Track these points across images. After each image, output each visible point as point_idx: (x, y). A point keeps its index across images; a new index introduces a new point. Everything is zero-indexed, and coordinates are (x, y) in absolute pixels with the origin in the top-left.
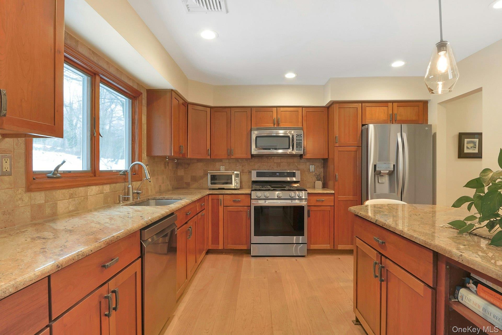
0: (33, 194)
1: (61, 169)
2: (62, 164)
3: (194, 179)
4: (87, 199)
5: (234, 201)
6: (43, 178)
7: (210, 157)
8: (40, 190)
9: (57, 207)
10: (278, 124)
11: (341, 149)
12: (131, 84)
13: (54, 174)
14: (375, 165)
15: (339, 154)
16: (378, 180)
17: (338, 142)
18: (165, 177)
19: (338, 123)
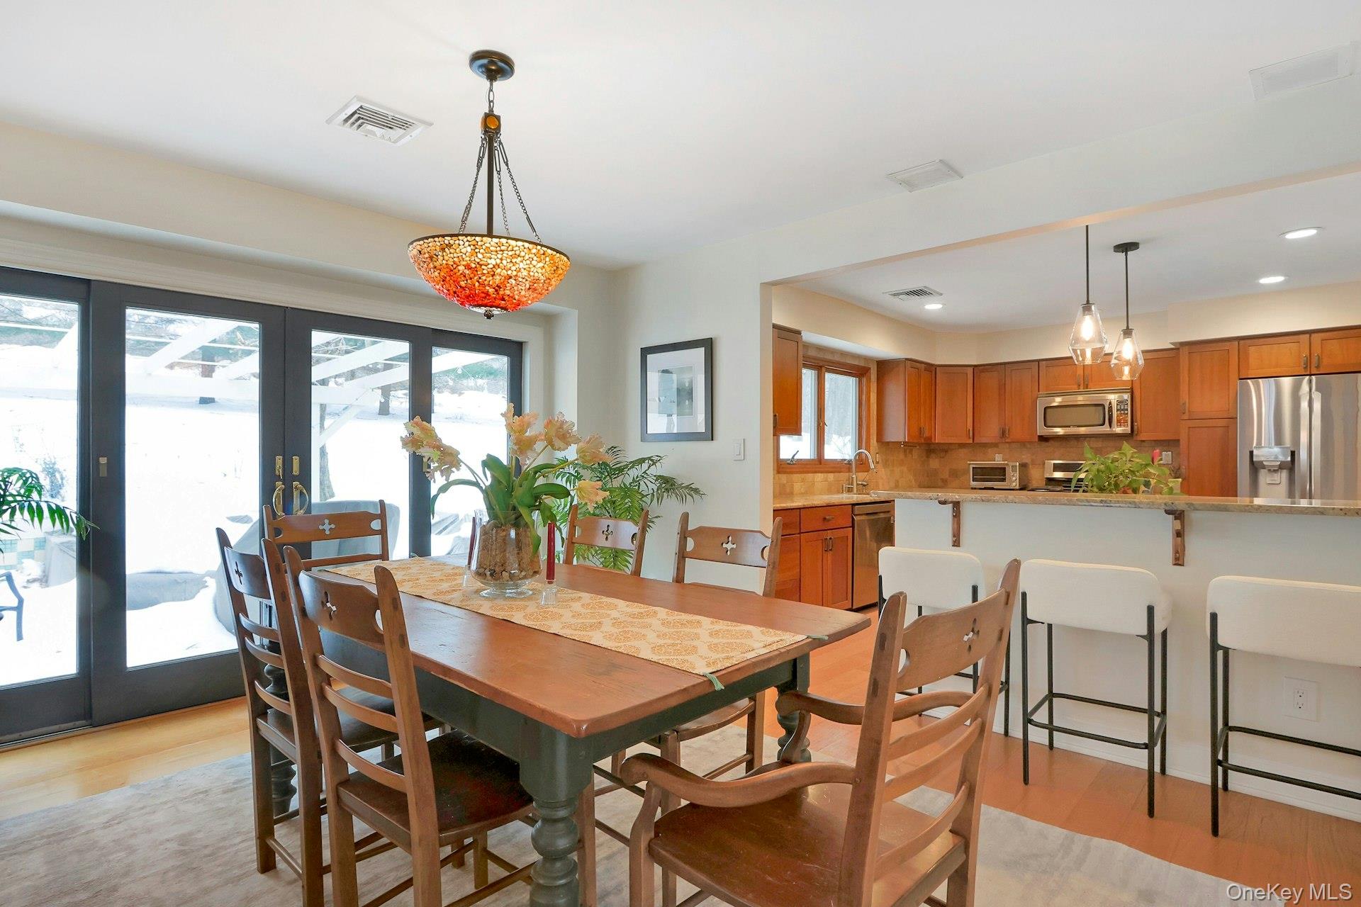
0: (780, 475)
1: (795, 458)
2: (797, 454)
4: (814, 483)
6: (787, 464)
7: (973, 440)
8: (785, 474)
10: (1085, 386)
11: (1192, 423)
13: (792, 461)
14: (1251, 453)
15: (1189, 432)
16: (1264, 477)
17: (1187, 411)
18: (905, 469)
19: (1187, 379)
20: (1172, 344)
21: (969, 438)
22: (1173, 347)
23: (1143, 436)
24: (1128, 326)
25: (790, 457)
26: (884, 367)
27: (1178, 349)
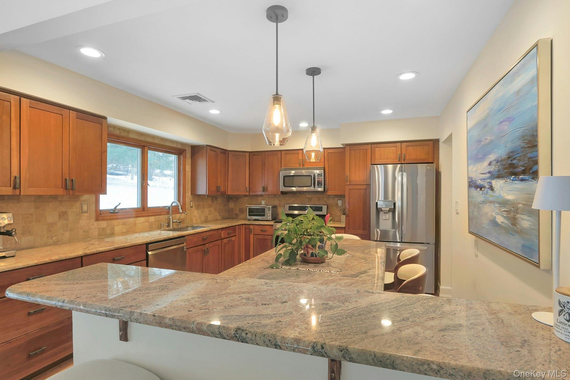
0: (99, 222)
1: (118, 208)
2: (119, 205)
3: (242, 211)
4: (136, 225)
5: (262, 231)
6: (107, 213)
7: (249, 193)
8: (104, 220)
9: (114, 230)
10: (303, 165)
11: (351, 187)
12: (175, 146)
13: (114, 211)
14: (377, 203)
15: (349, 191)
16: (382, 216)
17: (348, 181)
18: (212, 209)
19: (349, 164)
20: (342, 144)
21: (247, 192)
22: (342, 146)
23: (330, 193)
24: (314, 125)
25: (113, 208)
26: (195, 150)
27: (345, 148)
